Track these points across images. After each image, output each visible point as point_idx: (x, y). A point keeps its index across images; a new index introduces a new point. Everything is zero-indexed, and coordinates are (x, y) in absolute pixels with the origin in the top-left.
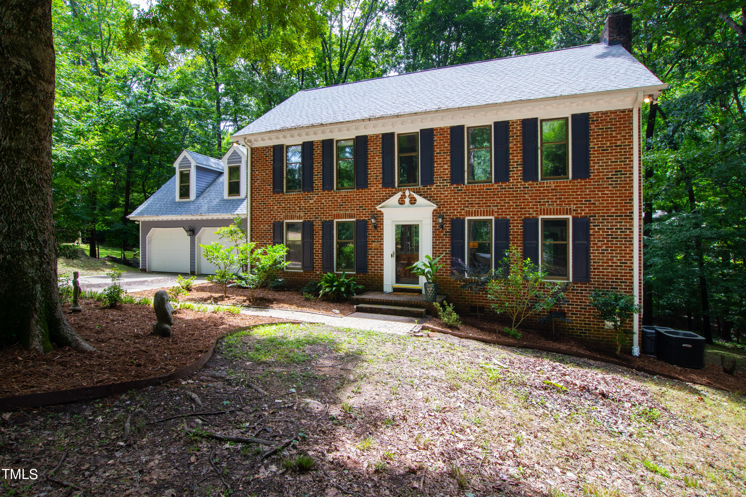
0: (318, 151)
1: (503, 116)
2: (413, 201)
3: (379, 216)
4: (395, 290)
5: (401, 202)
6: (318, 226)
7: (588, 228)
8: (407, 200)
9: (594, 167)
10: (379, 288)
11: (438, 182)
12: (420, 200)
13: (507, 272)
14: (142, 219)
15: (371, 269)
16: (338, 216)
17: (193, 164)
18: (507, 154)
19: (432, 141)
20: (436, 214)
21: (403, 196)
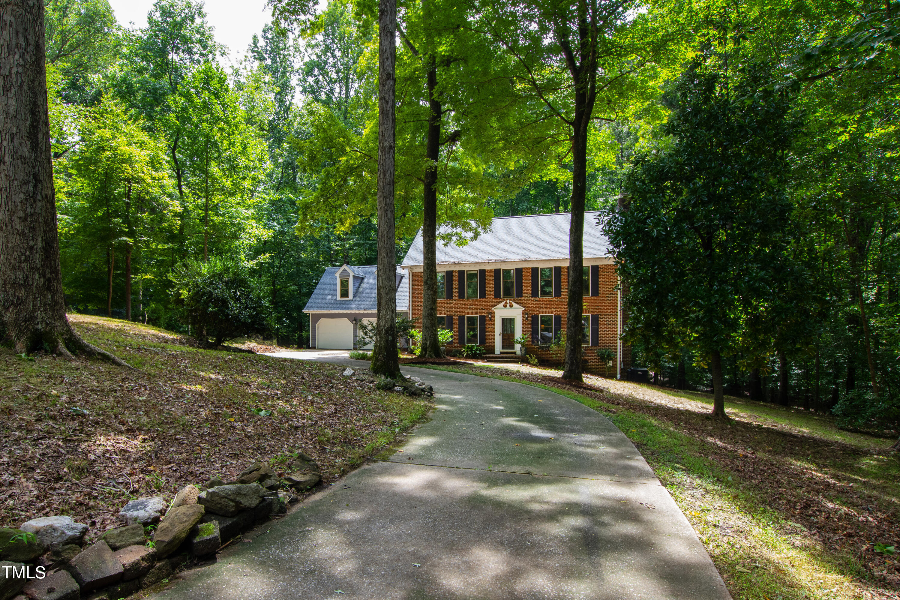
0: (456, 277)
1: (558, 264)
2: (511, 306)
3: (492, 314)
4: (501, 353)
5: (505, 306)
6: (456, 318)
7: (598, 320)
8: (508, 305)
9: (601, 291)
10: (493, 352)
11: (525, 295)
12: (515, 305)
13: (559, 340)
14: (312, 312)
15: (488, 342)
16: (468, 313)
17: (352, 275)
18: (560, 283)
19: (522, 274)
20: (524, 313)
21: (506, 303)
